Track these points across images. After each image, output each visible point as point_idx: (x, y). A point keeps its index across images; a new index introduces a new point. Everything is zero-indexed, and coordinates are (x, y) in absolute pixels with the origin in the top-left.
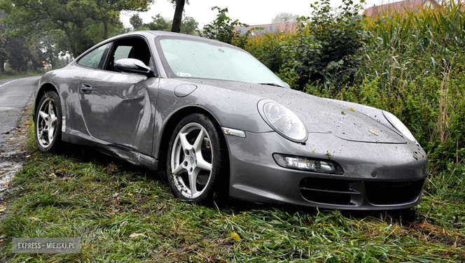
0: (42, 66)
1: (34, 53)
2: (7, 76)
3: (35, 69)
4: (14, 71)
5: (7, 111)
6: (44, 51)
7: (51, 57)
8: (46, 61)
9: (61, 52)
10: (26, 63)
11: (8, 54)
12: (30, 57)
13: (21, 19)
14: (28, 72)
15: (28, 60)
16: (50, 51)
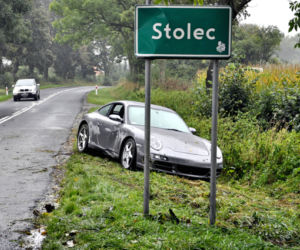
0: (92, 72)
1: (84, 55)
2: (50, 85)
3: (84, 76)
4: (58, 78)
5: (59, 131)
6: (97, 53)
7: (104, 62)
8: (98, 66)
9: (116, 58)
10: (73, 69)
11: (55, 57)
12: (80, 61)
13: (73, 24)
14: (76, 81)
15: (76, 65)
16: (104, 53)
